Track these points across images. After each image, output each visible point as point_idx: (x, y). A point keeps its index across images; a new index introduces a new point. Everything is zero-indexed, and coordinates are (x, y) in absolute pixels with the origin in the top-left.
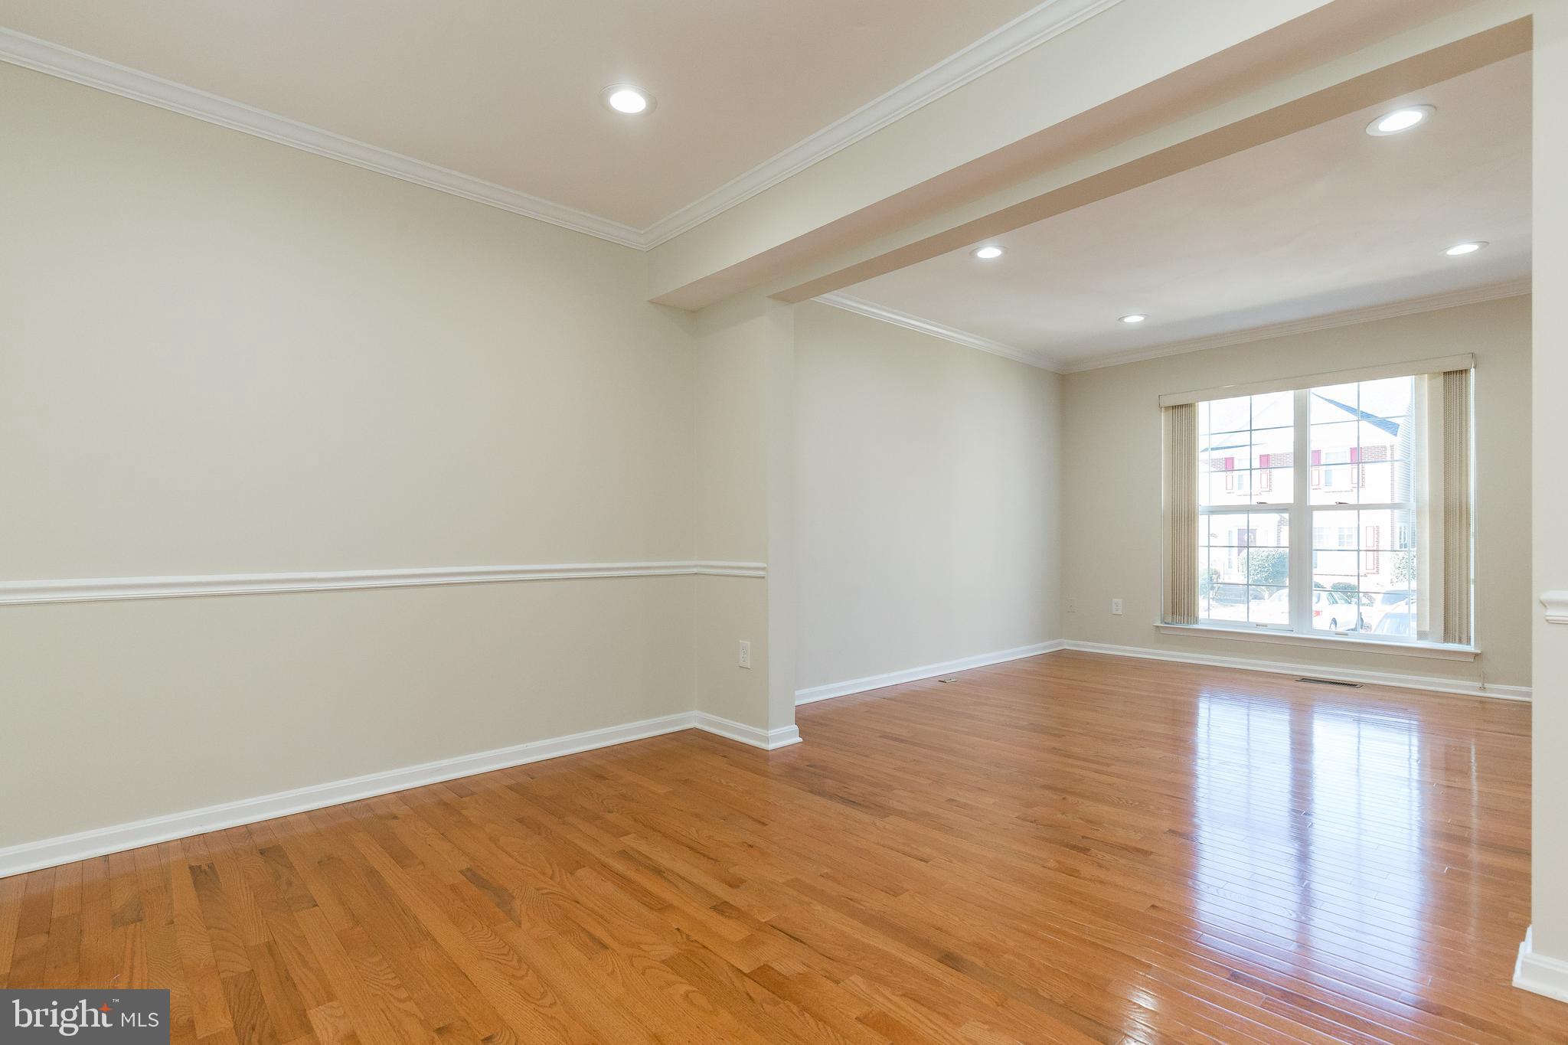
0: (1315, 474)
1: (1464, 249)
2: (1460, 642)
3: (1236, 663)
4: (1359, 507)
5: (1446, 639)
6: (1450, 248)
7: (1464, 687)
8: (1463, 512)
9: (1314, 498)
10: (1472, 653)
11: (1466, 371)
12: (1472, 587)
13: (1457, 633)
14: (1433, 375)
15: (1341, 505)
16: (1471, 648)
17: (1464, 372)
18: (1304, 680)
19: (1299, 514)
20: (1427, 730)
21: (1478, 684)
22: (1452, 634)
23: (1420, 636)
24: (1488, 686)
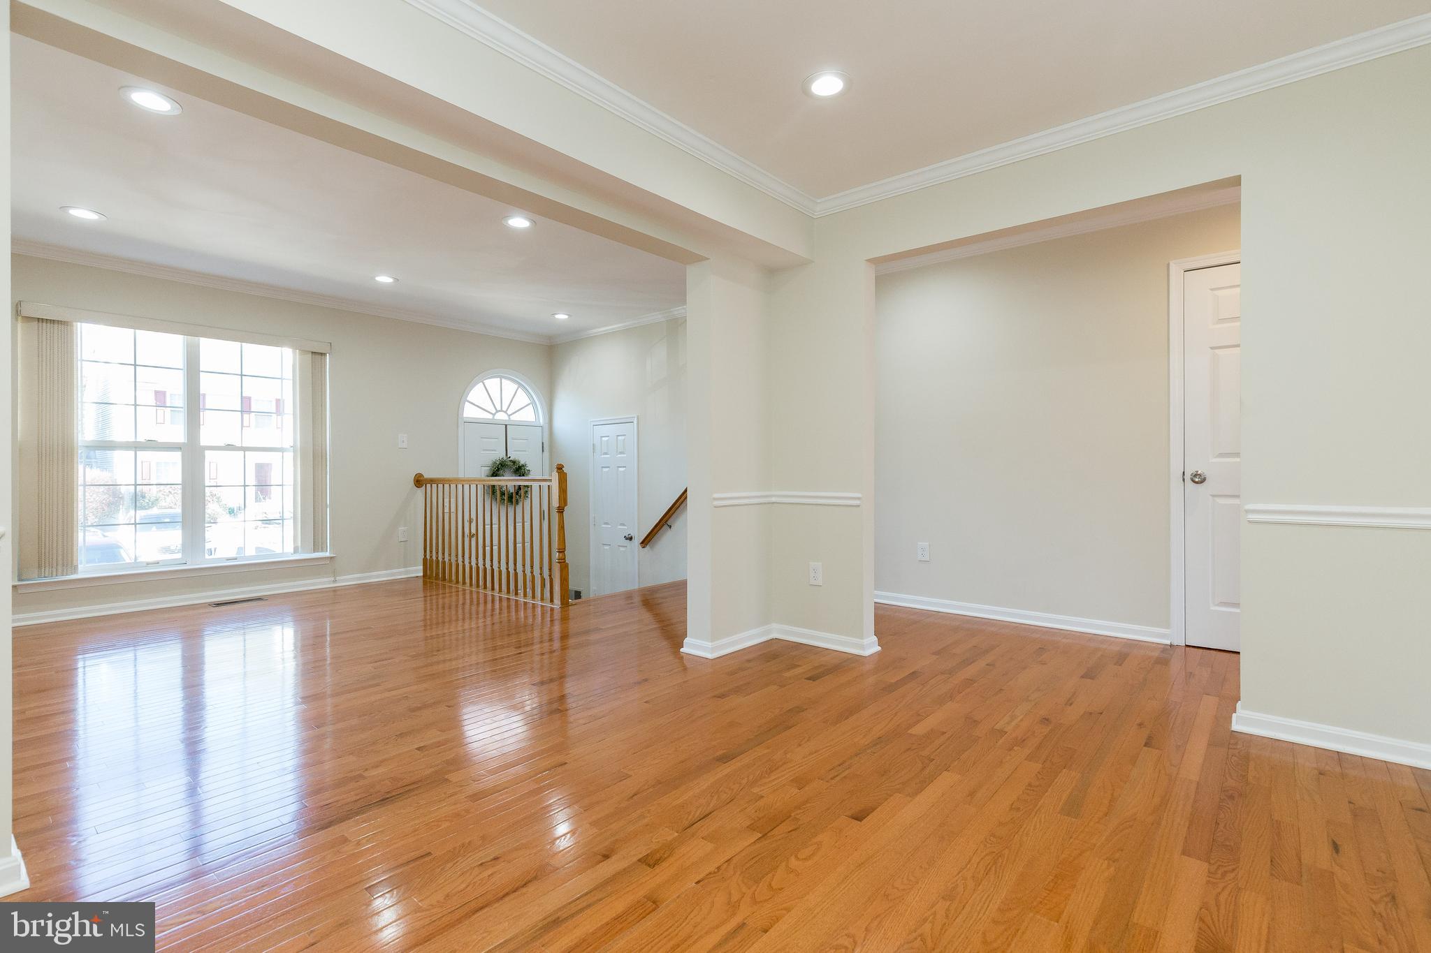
0: (206, 418)
1: (384, 279)
2: (322, 551)
3: (115, 608)
4: (245, 449)
5: (315, 550)
6: (378, 276)
7: (322, 583)
8: (323, 456)
9: (205, 440)
10: (328, 558)
11: (325, 354)
12: (328, 509)
13: (320, 544)
14: (303, 352)
15: (230, 447)
16: (327, 554)
17: (323, 354)
18: (219, 604)
19: (192, 453)
20: (298, 620)
21: (333, 579)
22: (317, 545)
23: (296, 550)
24: (338, 578)
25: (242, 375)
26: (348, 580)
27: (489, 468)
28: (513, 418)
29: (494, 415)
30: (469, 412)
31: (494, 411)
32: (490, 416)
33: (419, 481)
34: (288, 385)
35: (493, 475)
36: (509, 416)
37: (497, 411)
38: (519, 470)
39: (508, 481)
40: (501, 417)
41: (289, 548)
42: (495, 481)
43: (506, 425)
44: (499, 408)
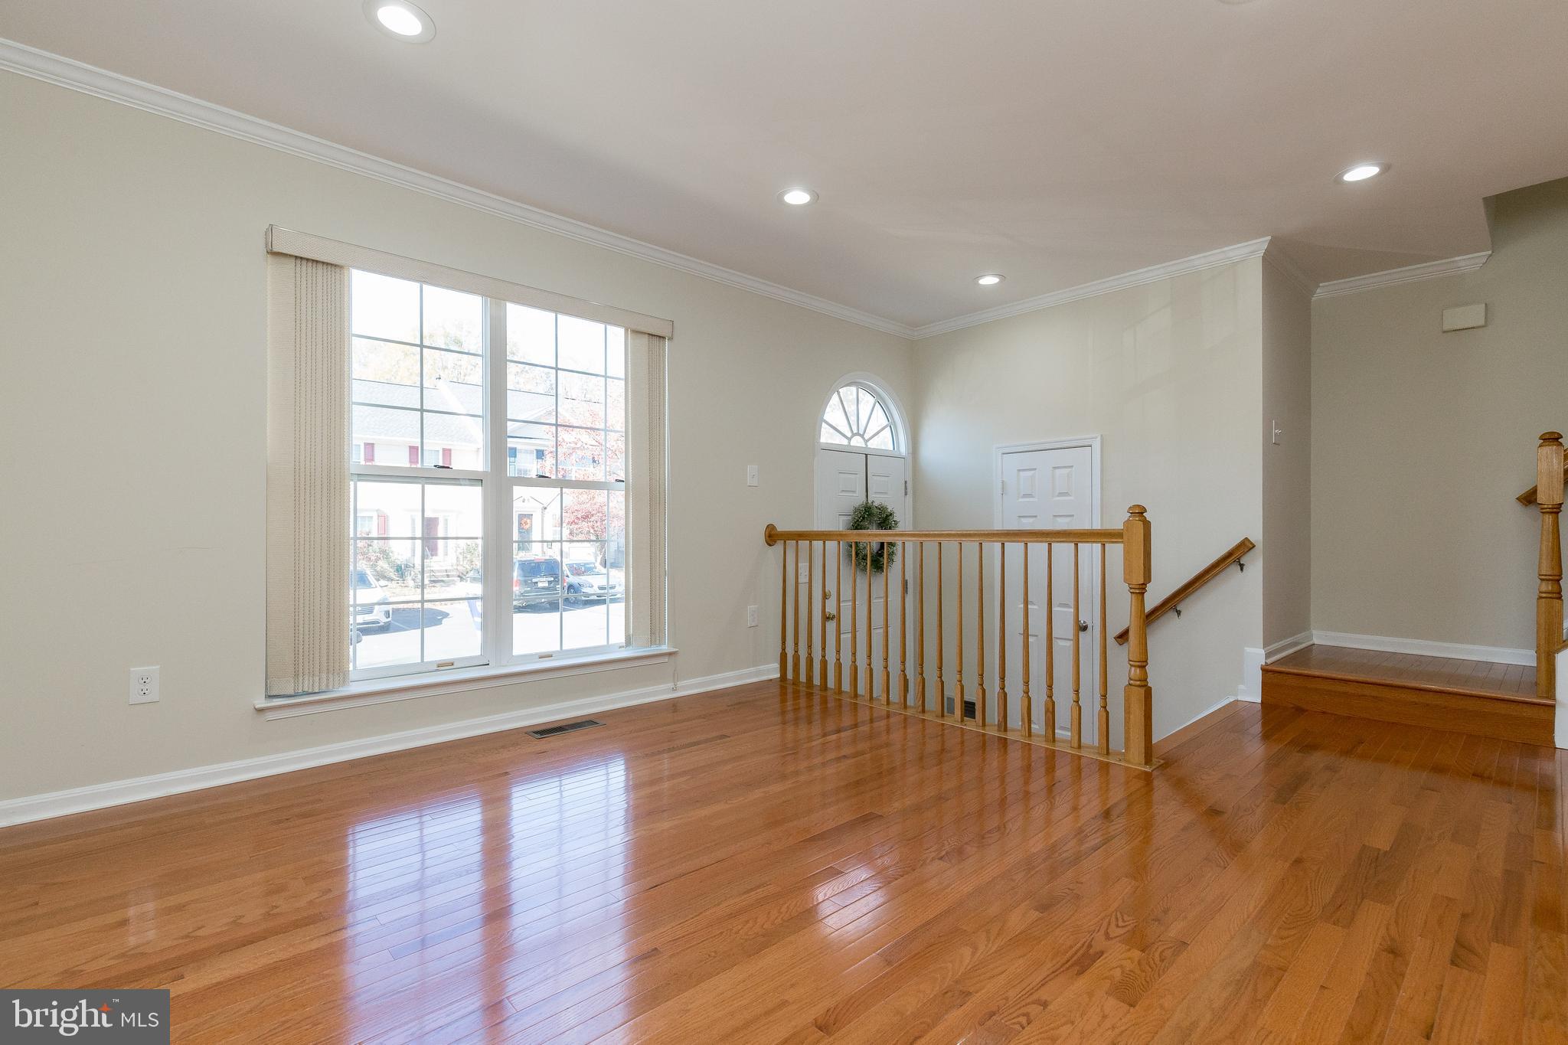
2: (659, 644)
4: (562, 484)
5: (652, 642)
8: (662, 496)
10: (666, 653)
11: (665, 337)
12: (667, 578)
13: (657, 633)
15: (542, 481)
16: (665, 648)
17: (660, 339)
19: (497, 490)
21: (671, 685)
22: (655, 635)
23: (628, 642)
24: (679, 684)
25: (557, 369)
26: (691, 686)
27: (850, 518)
28: (871, 444)
29: (849, 439)
30: (827, 437)
31: (849, 435)
32: (845, 442)
33: (772, 536)
34: (618, 389)
35: (856, 529)
36: (866, 441)
37: (854, 435)
38: (885, 520)
39: (872, 537)
40: (857, 442)
41: (618, 636)
42: (855, 536)
43: (866, 455)
44: (855, 431)
